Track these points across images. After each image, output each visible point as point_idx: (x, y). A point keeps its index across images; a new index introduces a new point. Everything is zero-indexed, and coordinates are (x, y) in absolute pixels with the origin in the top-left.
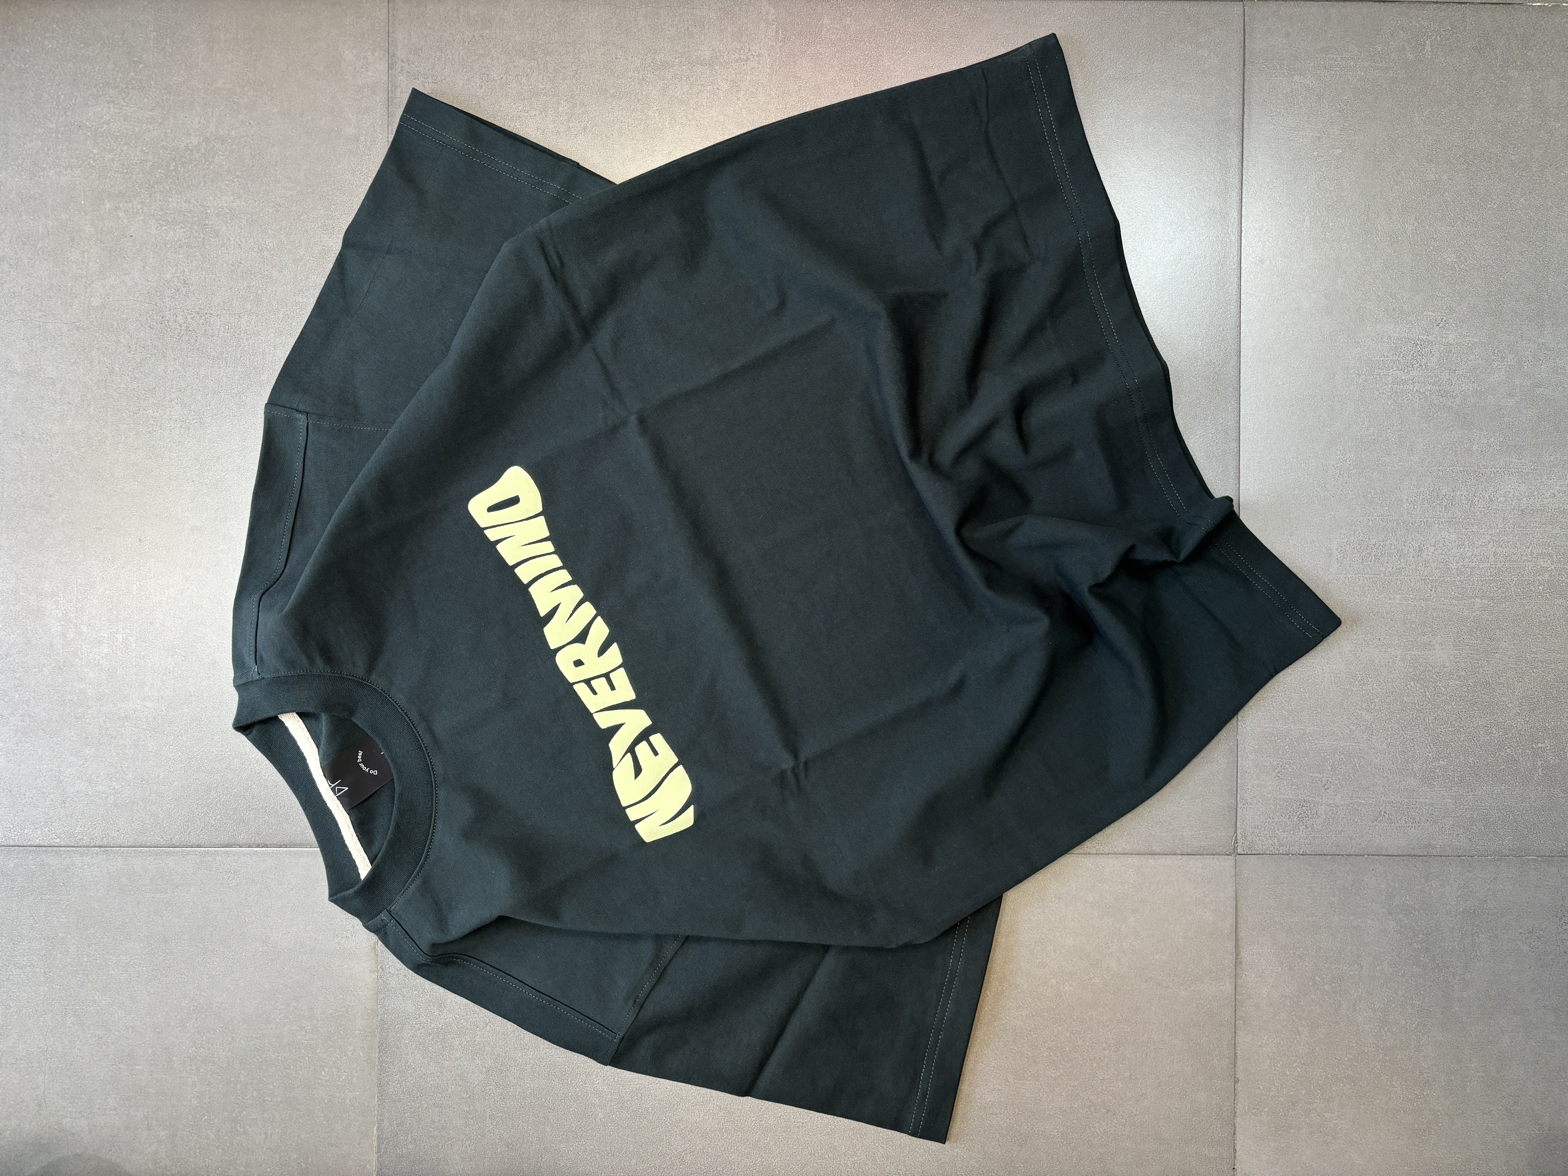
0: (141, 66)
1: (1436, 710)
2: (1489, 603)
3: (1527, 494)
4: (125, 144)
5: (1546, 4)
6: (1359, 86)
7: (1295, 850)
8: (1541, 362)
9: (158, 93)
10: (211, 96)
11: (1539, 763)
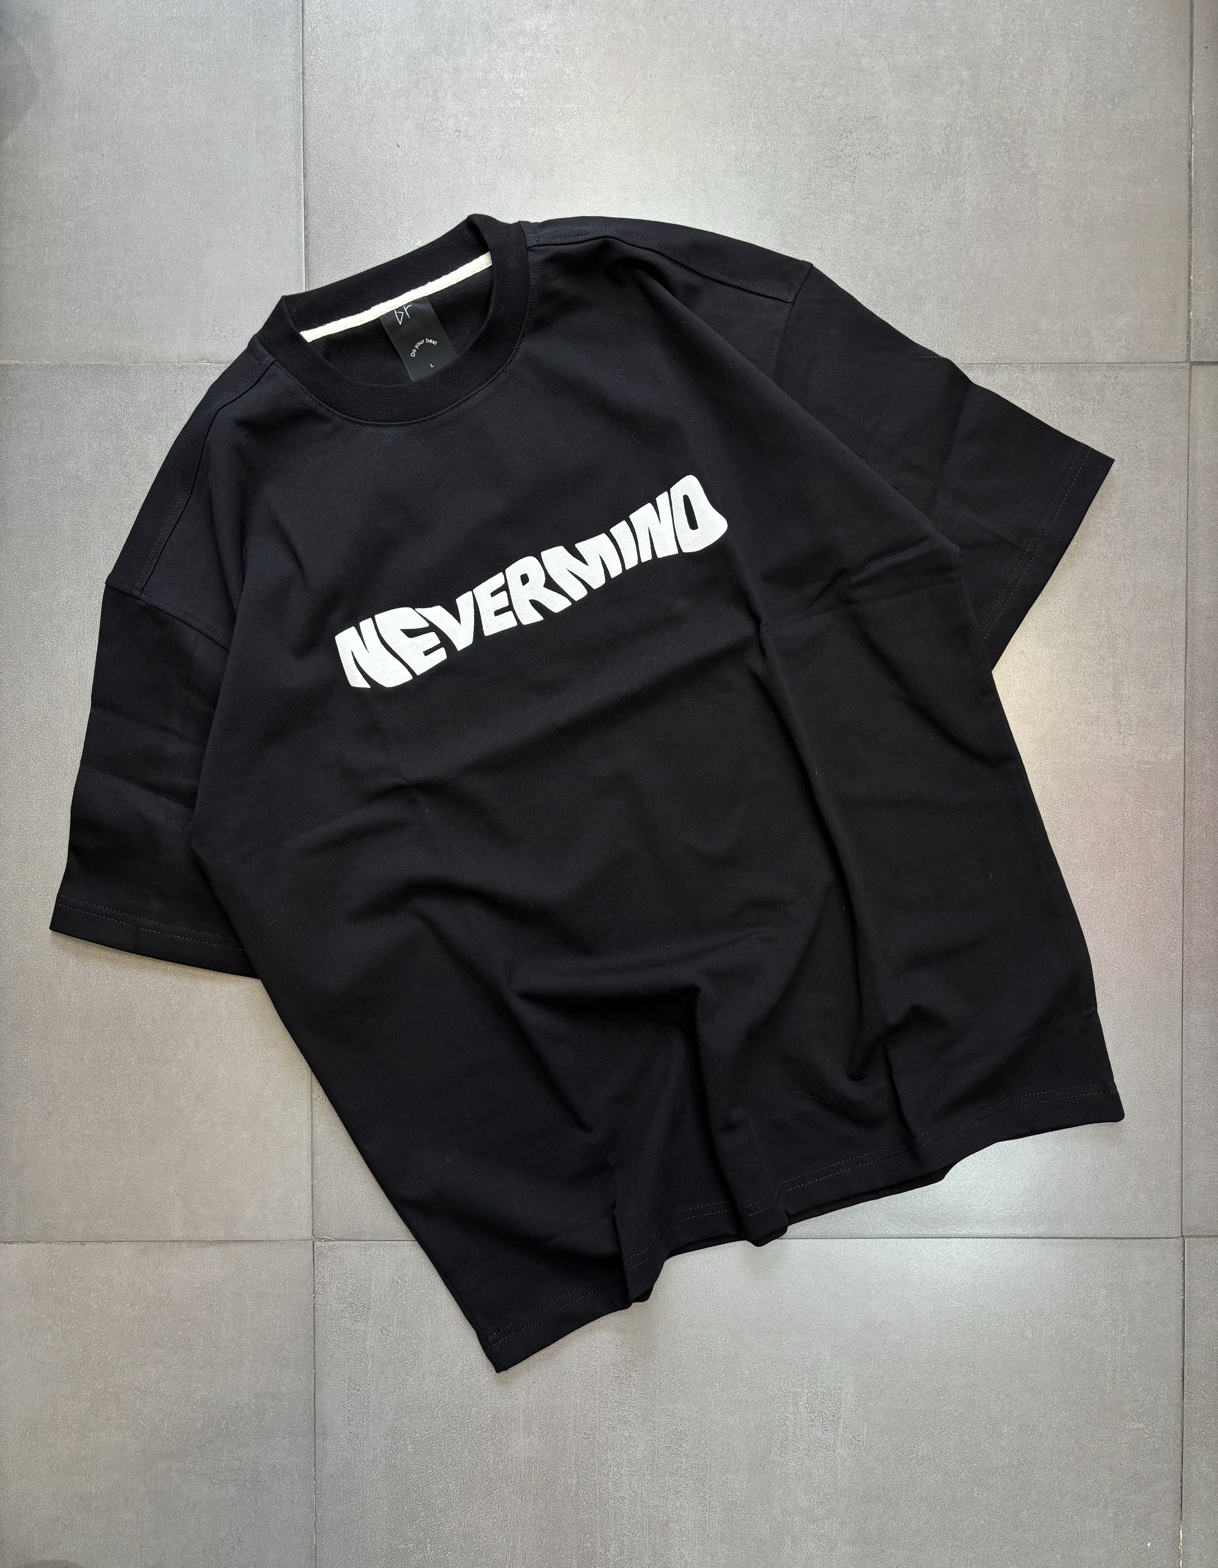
0: (1109, 106)
1: (463, 1440)
2: (573, 1492)
3: (684, 1529)
4: (1028, 90)
5: (1181, 1544)
6: (1096, 1356)
7: (320, 1300)
8: (818, 1542)
9: (1082, 124)
10: (1079, 180)
11: (411, 1545)
